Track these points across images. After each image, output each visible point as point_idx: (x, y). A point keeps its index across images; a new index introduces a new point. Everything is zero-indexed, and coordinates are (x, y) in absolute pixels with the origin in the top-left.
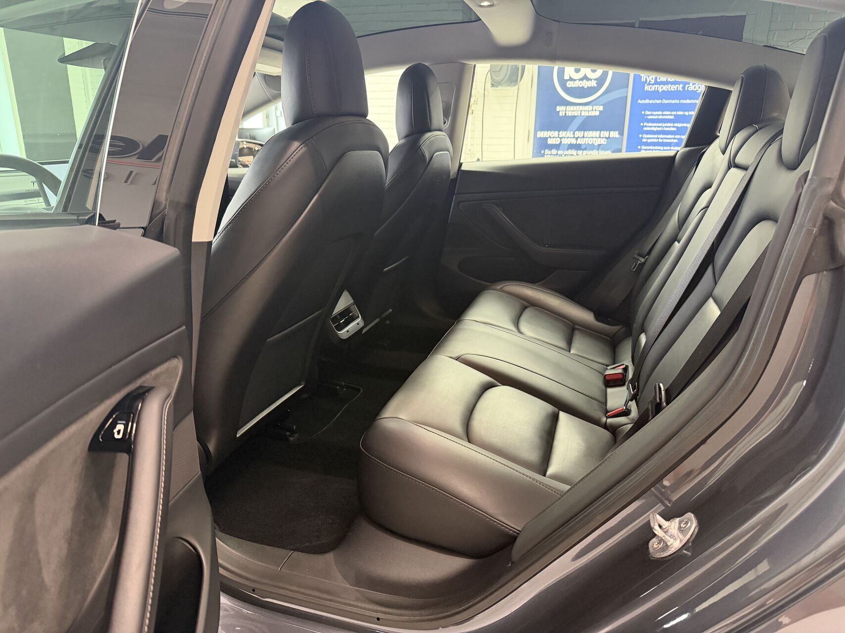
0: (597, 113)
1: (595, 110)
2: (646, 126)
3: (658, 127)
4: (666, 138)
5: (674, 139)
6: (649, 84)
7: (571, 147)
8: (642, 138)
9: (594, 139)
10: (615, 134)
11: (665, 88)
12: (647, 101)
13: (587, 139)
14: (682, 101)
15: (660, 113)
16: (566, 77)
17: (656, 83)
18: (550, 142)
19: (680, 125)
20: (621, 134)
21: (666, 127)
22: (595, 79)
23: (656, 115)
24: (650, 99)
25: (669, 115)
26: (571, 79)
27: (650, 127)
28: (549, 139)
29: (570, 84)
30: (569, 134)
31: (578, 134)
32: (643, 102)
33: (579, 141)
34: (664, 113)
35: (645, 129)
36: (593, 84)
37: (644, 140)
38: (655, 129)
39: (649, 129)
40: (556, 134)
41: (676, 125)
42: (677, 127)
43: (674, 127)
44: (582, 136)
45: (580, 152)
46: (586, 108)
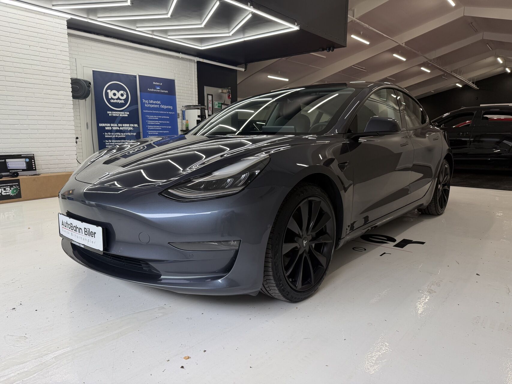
0: (127, 115)
1: (126, 114)
2: (148, 122)
3: (153, 122)
4: (157, 127)
5: (160, 128)
6: (146, 104)
7: (117, 131)
8: (148, 127)
9: (128, 128)
10: (136, 125)
11: (153, 106)
12: (147, 111)
13: (124, 128)
14: (160, 112)
15: (153, 116)
16: (110, 97)
17: (149, 104)
18: (106, 128)
19: (161, 122)
20: (139, 125)
21: (156, 122)
22: (123, 100)
23: (151, 117)
24: (148, 110)
25: (156, 117)
26: (112, 99)
27: (150, 122)
28: (106, 127)
29: (112, 101)
30: (115, 125)
31: (119, 125)
32: (145, 111)
33: (121, 128)
34: (154, 117)
35: (148, 123)
36: (123, 102)
37: (149, 128)
38: (152, 123)
39: (150, 123)
40: (109, 125)
41: (159, 122)
42: (160, 123)
43: (159, 123)
44: (122, 126)
45: (122, 134)
46: (122, 113)
